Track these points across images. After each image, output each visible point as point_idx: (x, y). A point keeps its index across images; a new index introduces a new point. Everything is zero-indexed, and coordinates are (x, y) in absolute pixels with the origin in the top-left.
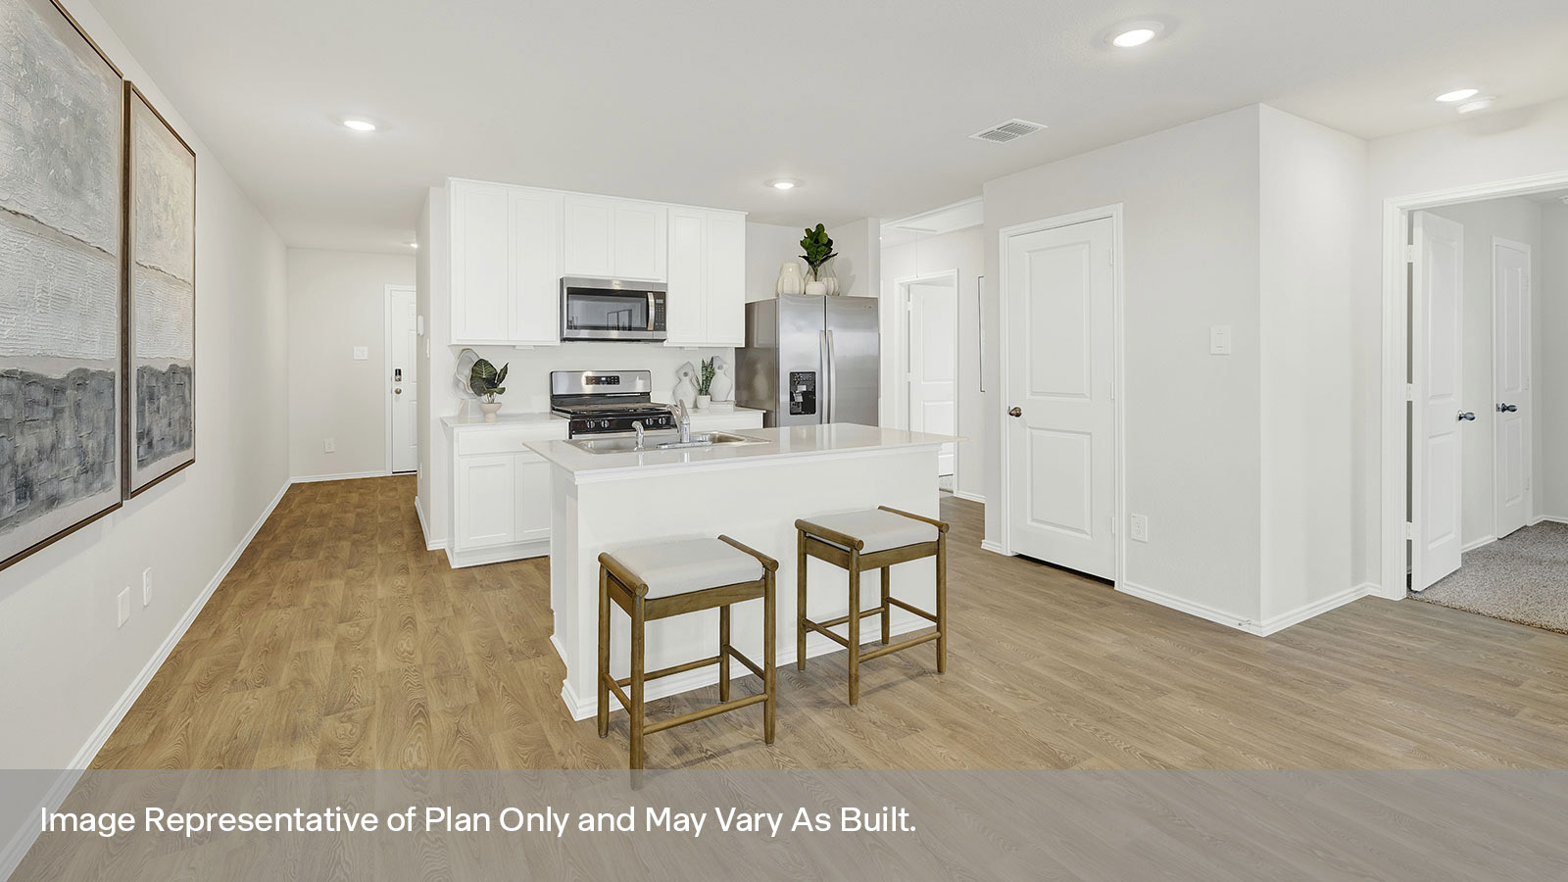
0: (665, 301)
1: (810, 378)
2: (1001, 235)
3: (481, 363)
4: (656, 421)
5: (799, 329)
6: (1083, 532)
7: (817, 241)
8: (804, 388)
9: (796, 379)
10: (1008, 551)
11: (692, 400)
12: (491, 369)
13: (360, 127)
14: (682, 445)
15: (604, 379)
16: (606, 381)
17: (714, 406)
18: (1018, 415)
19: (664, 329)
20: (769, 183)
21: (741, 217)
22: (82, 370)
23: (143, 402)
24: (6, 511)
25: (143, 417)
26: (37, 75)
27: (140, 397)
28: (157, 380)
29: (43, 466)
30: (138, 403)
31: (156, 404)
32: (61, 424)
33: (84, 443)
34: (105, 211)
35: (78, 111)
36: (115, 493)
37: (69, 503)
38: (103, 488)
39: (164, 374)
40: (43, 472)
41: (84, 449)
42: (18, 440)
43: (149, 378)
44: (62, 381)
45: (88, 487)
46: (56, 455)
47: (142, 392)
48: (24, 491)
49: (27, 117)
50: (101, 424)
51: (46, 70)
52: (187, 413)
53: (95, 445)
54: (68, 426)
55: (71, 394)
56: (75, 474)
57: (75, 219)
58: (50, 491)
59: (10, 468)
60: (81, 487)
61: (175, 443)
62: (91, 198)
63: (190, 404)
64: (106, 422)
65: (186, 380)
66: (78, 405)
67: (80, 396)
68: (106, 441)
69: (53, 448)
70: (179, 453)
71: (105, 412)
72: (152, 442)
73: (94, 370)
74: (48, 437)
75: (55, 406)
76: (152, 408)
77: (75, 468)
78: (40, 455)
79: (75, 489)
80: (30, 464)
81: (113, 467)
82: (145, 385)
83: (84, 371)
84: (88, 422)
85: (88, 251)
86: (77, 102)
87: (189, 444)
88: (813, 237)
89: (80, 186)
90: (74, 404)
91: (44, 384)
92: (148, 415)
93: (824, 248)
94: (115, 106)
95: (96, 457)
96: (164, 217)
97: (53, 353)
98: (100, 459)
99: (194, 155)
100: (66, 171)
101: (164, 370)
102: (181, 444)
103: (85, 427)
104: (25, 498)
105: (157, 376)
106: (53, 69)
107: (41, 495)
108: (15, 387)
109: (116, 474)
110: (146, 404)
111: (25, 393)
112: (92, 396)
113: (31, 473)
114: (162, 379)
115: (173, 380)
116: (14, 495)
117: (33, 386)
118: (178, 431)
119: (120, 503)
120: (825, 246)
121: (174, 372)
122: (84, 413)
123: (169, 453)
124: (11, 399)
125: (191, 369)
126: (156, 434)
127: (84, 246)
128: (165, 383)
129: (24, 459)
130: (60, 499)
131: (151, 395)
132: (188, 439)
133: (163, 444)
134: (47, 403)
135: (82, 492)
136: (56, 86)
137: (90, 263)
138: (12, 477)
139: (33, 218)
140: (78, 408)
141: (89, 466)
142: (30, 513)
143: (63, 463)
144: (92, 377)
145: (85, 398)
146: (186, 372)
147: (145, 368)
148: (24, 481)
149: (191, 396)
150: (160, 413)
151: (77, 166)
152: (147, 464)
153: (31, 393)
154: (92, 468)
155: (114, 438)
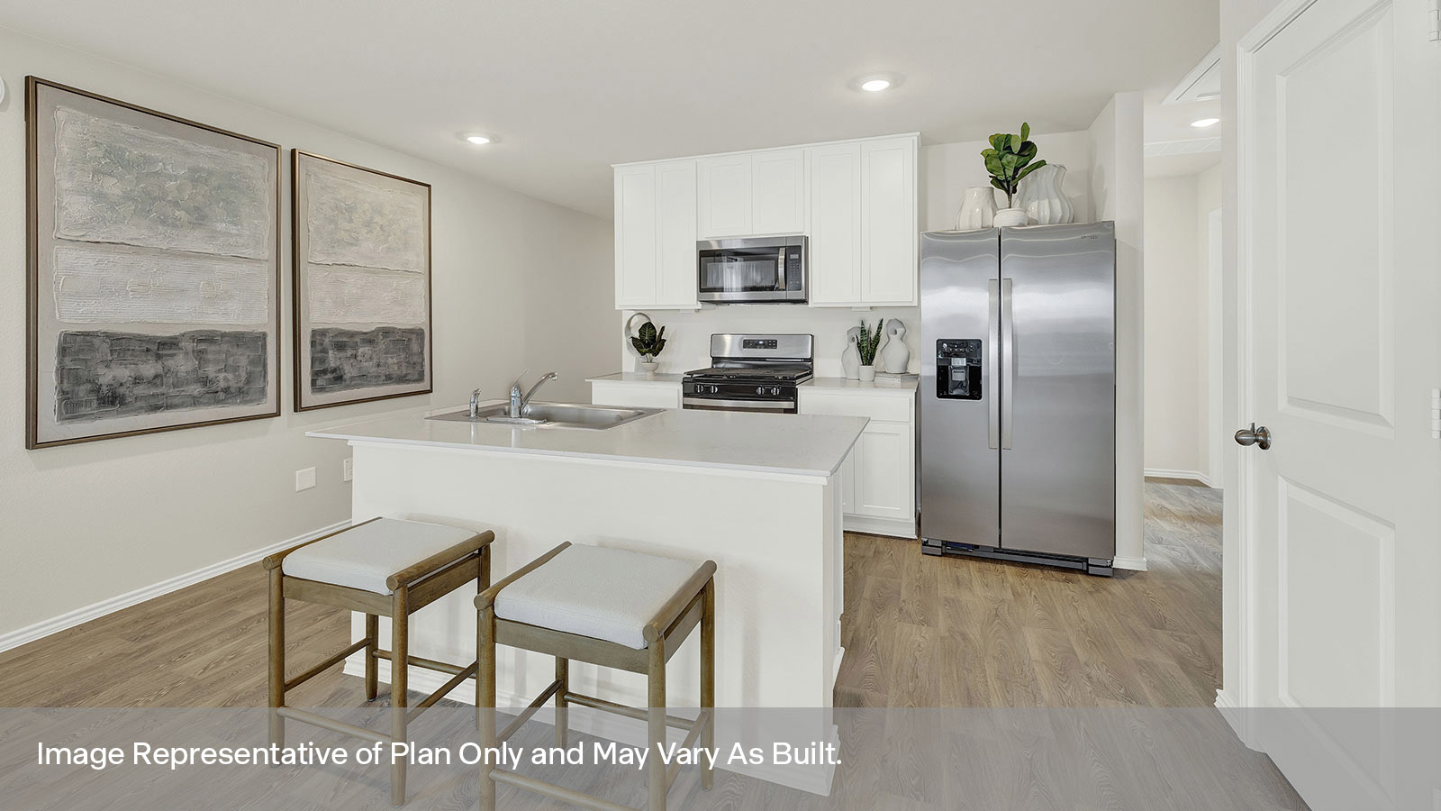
0: (800, 256)
1: (970, 348)
2: (1240, 50)
3: (648, 326)
5: (954, 279)
7: (1006, 148)
8: (963, 362)
9: (945, 350)
11: (854, 371)
12: (654, 331)
13: (478, 141)
15: (761, 342)
16: (764, 344)
17: (880, 379)
18: (1264, 445)
21: (908, 142)
22: (206, 331)
23: (325, 351)
24: (83, 410)
25: (323, 361)
26: (128, 161)
27: (319, 348)
28: (352, 337)
29: (141, 387)
30: (313, 352)
31: (349, 353)
32: (170, 363)
33: (212, 375)
34: (248, 233)
35: (196, 176)
36: (268, 406)
37: (184, 409)
38: (245, 402)
39: (366, 333)
40: (140, 390)
41: (210, 378)
42: (101, 370)
43: (336, 336)
44: (171, 338)
45: (218, 402)
46: (162, 380)
47: (322, 344)
48: (112, 400)
49: (112, 187)
50: (241, 364)
51: (144, 156)
52: (415, 359)
53: (230, 376)
54: (182, 364)
55: (188, 345)
56: (196, 393)
57: (193, 241)
58: (153, 401)
59: (89, 386)
60: (205, 401)
61: (389, 379)
62: (221, 226)
63: (422, 353)
64: (252, 363)
65: (414, 337)
66: (201, 352)
67: (202, 346)
68: (250, 375)
69: (156, 376)
70: (397, 386)
71: (248, 356)
72: (341, 377)
73: (227, 331)
74: (149, 369)
75: (160, 352)
76: (342, 354)
77: (196, 389)
78: (137, 380)
79: (195, 402)
80: (121, 385)
81: (263, 391)
82: (327, 340)
83: (210, 331)
84: (217, 362)
85: (218, 259)
86: (194, 170)
87: (420, 379)
88: (1002, 144)
89: (203, 220)
90: (193, 351)
91: (140, 339)
92: (333, 359)
93: (1016, 158)
94: (263, 167)
95: (233, 385)
96: (365, 231)
97: (158, 321)
98: (240, 385)
99: (429, 186)
100: (177, 213)
101: (365, 331)
102: (402, 379)
103: (211, 365)
104: (113, 403)
105: (352, 334)
106: (154, 154)
107: (139, 404)
108: (97, 341)
109: (269, 395)
110: (330, 352)
111: (112, 345)
112: (225, 347)
113: (122, 390)
114: (363, 337)
115: (384, 337)
116: (95, 401)
117: (124, 341)
118: (395, 370)
119: (278, 414)
120: (1019, 154)
121: (386, 332)
122: (210, 356)
123: (377, 385)
124: (92, 348)
125: (422, 330)
126: (349, 371)
127: (209, 256)
128: (369, 339)
129: (112, 382)
130: (169, 407)
131: (340, 347)
132: (416, 377)
133: (363, 379)
134: (148, 350)
135: (208, 404)
136: (161, 164)
137: (220, 267)
138: (92, 391)
139: (123, 243)
140: (199, 355)
141: (219, 389)
142: (119, 413)
143: (175, 386)
144: (223, 335)
145: (213, 348)
146: (411, 331)
147: (328, 329)
148: (110, 394)
149: (422, 348)
150: (359, 358)
151: (197, 209)
152: (332, 390)
153: (120, 345)
154: (226, 390)
155: (265, 373)
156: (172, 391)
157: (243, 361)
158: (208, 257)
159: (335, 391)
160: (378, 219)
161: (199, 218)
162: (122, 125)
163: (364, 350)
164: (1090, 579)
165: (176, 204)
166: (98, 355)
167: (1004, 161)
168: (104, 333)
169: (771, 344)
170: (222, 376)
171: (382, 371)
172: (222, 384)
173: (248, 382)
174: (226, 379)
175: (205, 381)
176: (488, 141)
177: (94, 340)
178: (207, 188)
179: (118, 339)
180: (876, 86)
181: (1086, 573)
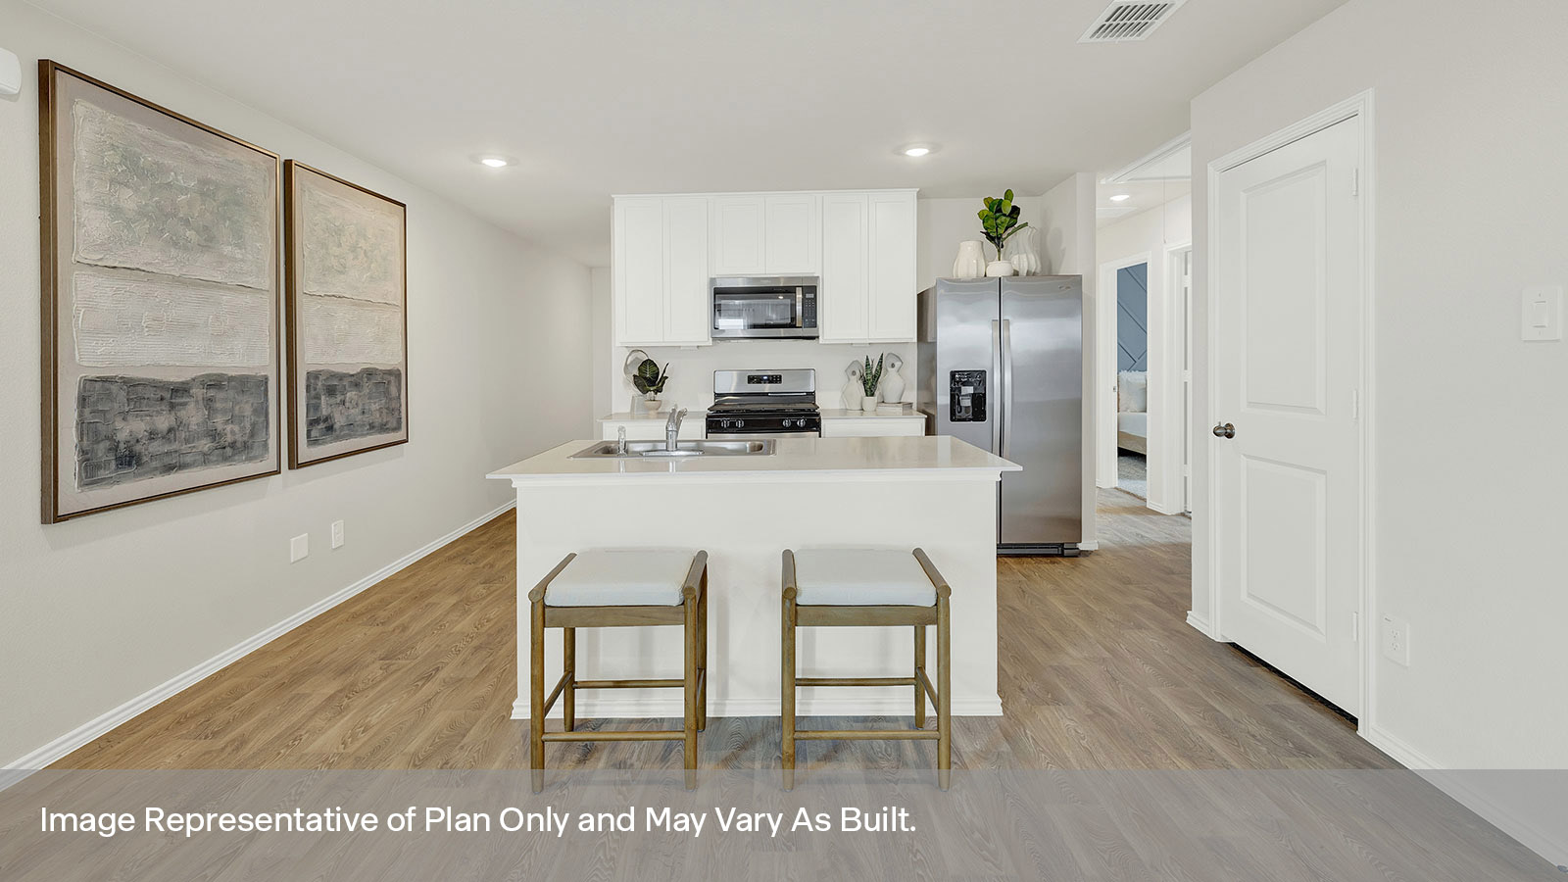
0: (815, 296)
1: (978, 377)
2: (1210, 169)
3: (648, 363)
4: (794, 423)
5: (963, 320)
6: (1315, 628)
7: (999, 210)
8: (970, 390)
9: (957, 379)
10: (1218, 633)
11: (859, 402)
12: (655, 368)
13: (494, 163)
14: (667, 453)
15: (765, 378)
16: (768, 379)
17: (882, 408)
18: (1230, 436)
19: (815, 325)
20: (899, 151)
21: (911, 195)
22: (215, 375)
23: (317, 397)
24: (102, 474)
25: (317, 407)
26: (143, 168)
27: (313, 393)
28: (341, 380)
29: (156, 443)
30: (308, 398)
31: (339, 398)
32: (182, 414)
33: (220, 427)
34: (251, 257)
35: (206, 188)
36: (269, 464)
37: (195, 469)
38: (250, 459)
39: (353, 375)
40: (156, 447)
41: (218, 431)
42: (119, 424)
43: (328, 378)
44: (183, 383)
45: (225, 459)
46: (175, 435)
47: (315, 389)
48: (129, 460)
49: (128, 199)
50: (246, 414)
51: (156, 163)
52: (394, 405)
53: (236, 428)
54: (193, 415)
55: (198, 392)
56: (206, 449)
57: (202, 267)
58: (167, 460)
59: (107, 444)
60: (215, 459)
61: (372, 428)
62: (227, 250)
63: (399, 397)
64: (255, 411)
65: (392, 378)
66: (210, 400)
67: (212, 393)
68: (253, 425)
69: (170, 430)
70: (379, 436)
71: (252, 404)
72: (332, 427)
73: (234, 374)
74: (163, 422)
75: (173, 401)
76: (332, 401)
77: (205, 445)
78: (152, 435)
79: (205, 460)
80: (138, 441)
81: (265, 445)
82: (320, 384)
83: (219, 375)
84: (224, 411)
85: (223, 288)
86: (204, 182)
87: (397, 428)
88: (995, 207)
89: (211, 242)
90: (203, 399)
91: (156, 385)
92: (325, 406)
93: (1008, 219)
94: (265, 181)
95: (239, 437)
96: (351, 256)
97: (171, 363)
98: (245, 439)
99: (404, 206)
100: (188, 233)
101: (352, 373)
102: (383, 428)
103: (219, 416)
104: (130, 464)
105: (341, 377)
106: (167, 161)
107: (154, 464)
108: (114, 388)
109: (270, 450)
110: (323, 397)
111: (128, 392)
112: (231, 393)
113: (138, 448)
114: (350, 379)
115: (369, 379)
116: (113, 462)
117: (140, 387)
118: (377, 419)
119: (278, 472)
120: (1009, 215)
121: (370, 373)
122: (218, 405)
123: (363, 435)
124: (109, 396)
125: (399, 370)
126: (339, 420)
127: (217, 285)
128: (354, 382)
129: (128, 438)
130: (182, 467)
131: (331, 391)
132: (395, 425)
133: (351, 429)
134: (162, 399)
135: (217, 462)
136: (173, 173)
137: (226, 297)
138: (110, 449)
139: (138, 269)
140: (209, 402)
141: (227, 444)
142: (136, 476)
143: (187, 441)
144: (231, 379)
145: (221, 395)
146: (390, 373)
147: (320, 371)
148: (127, 453)
149: (399, 391)
150: (347, 404)
151: (206, 228)
152: (325, 443)
153: (138, 392)
154: (233, 445)
155: (267, 423)
156: (184, 448)
157: (248, 410)
158: (215, 287)
159: (327, 443)
160: (362, 243)
161: (208, 241)
162: (137, 125)
163: (351, 395)
164: (1066, 559)
165: (186, 223)
166: (116, 405)
167: (998, 221)
168: (121, 378)
169: (775, 379)
170: (229, 427)
171: (367, 418)
172: (229, 439)
173: (252, 435)
174: (233, 432)
175: (214, 434)
176: (504, 163)
177: (112, 387)
178: (215, 204)
179: (134, 386)
180: (917, 153)
181: (1062, 555)
